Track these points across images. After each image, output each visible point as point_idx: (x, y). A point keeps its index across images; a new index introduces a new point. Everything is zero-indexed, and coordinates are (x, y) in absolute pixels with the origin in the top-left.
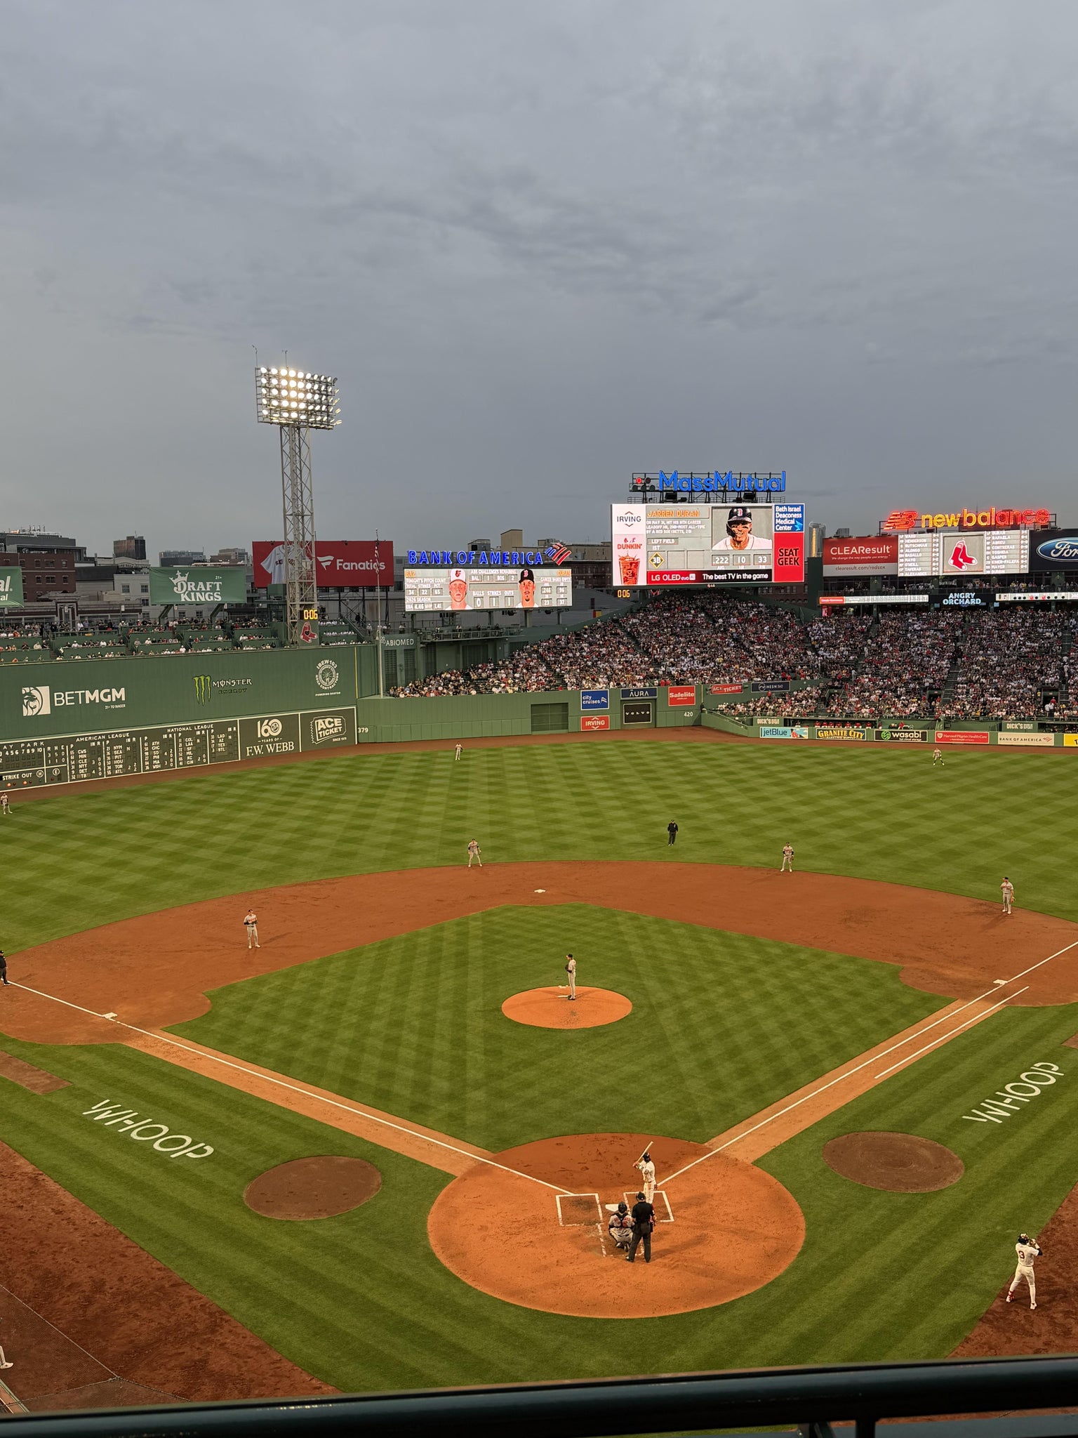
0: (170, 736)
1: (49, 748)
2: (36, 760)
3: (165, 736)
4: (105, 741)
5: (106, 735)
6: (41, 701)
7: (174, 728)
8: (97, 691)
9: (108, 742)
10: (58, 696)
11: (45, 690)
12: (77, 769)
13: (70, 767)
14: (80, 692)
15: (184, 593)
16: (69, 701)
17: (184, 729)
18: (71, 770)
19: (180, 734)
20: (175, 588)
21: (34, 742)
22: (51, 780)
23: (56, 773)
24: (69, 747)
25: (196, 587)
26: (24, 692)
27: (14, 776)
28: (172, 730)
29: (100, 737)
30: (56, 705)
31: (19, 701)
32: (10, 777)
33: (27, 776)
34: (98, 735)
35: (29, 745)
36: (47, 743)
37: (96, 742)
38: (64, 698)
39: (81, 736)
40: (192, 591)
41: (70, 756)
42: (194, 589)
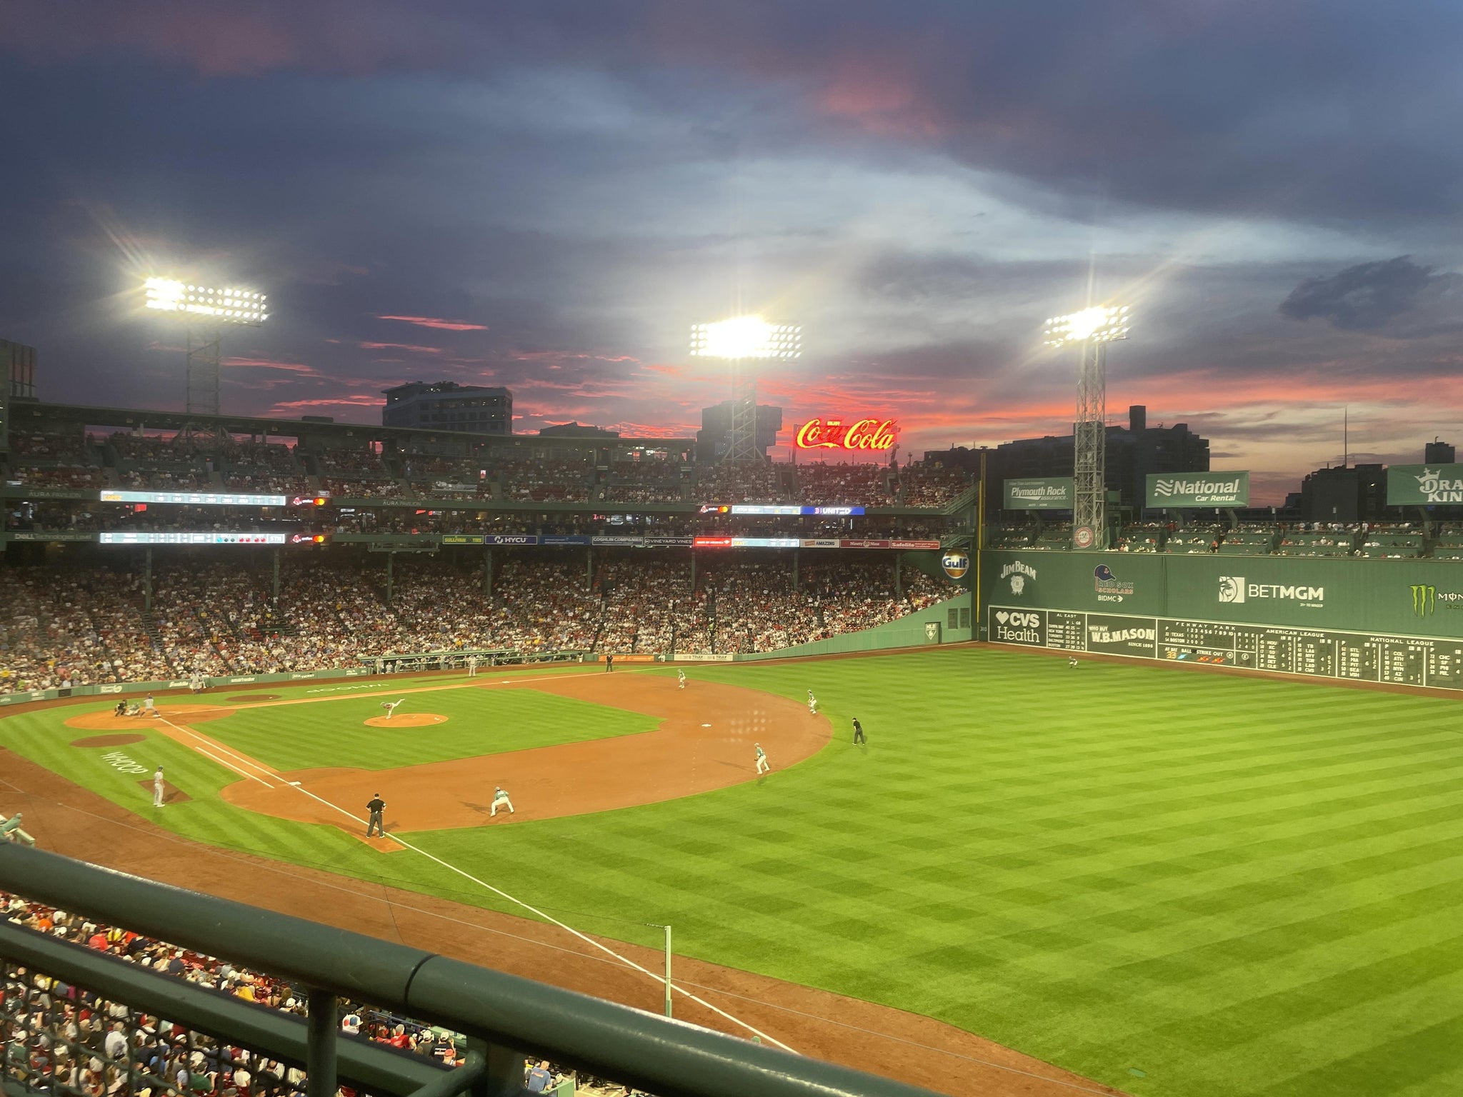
0: (1374, 645)
1: (1240, 634)
2: (1226, 642)
3: (1367, 645)
4: (1297, 636)
5: (1299, 632)
6: (1235, 590)
7: (1377, 637)
8: (1292, 588)
9: (1299, 639)
10: (1254, 588)
11: (1240, 581)
12: (1266, 659)
13: (1259, 656)
14: (1275, 587)
15: (1434, 493)
16: (1264, 594)
17: (1392, 641)
18: (1260, 659)
19: (1387, 646)
20: (1422, 488)
21: (1226, 627)
22: (1240, 663)
23: (1245, 657)
24: (1259, 636)
25: (1451, 486)
26: (1221, 580)
27: (1207, 653)
28: (1377, 640)
29: (1291, 633)
30: (1250, 595)
31: (1216, 587)
32: (1203, 652)
33: (1218, 654)
34: (1290, 630)
35: (1221, 627)
36: (1238, 629)
37: (1287, 636)
38: (1259, 590)
39: (1272, 628)
40: (1446, 491)
41: (1259, 644)
42: (1448, 488)
